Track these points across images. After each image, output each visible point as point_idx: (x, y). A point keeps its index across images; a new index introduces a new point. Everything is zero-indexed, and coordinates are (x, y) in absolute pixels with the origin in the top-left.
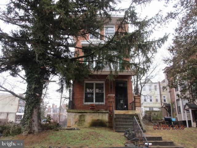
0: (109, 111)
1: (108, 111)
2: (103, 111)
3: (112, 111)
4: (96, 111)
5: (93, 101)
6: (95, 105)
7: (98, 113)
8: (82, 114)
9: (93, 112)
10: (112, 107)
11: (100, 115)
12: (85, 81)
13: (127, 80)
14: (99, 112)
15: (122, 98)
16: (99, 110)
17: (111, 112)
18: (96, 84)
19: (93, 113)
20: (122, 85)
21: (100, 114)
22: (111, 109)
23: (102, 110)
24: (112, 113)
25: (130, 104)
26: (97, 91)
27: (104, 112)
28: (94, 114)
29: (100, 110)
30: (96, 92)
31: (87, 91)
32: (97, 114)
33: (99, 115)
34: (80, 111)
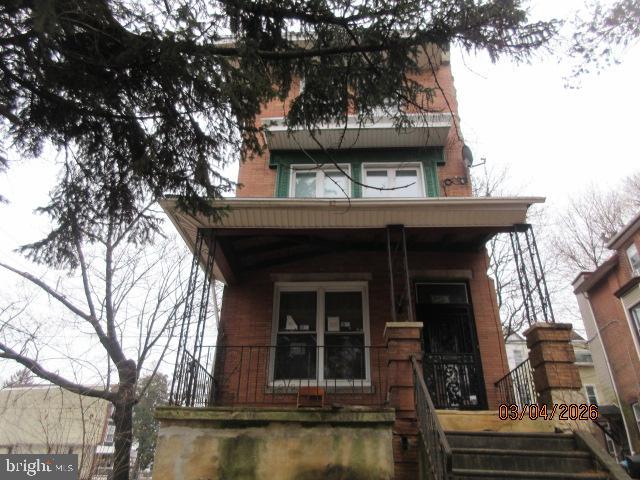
0: (398, 411)
1: (392, 416)
2: (359, 411)
3: (412, 416)
4: (318, 417)
5: (313, 375)
6: (321, 392)
7: (334, 425)
8: (243, 431)
9: (304, 418)
10: (411, 392)
11: (345, 438)
12: (277, 284)
13: (468, 274)
14: (336, 418)
15: (455, 358)
16: (335, 410)
17: (411, 420)
18: (329, 296)
19: (306, 425)
20: (446, 300)
21: (342, 430)
22: (408, 400)
23: (356, 407)
24: (414, 426)
25: (496, 384)
26: (334, 325)
27: (368, 417)
28: (310, 431)
29: (346, 407)
30: (326, 329)
31: (288, 327)
32: (329, 431)
33: (337, 438)
34: (231, 416)
